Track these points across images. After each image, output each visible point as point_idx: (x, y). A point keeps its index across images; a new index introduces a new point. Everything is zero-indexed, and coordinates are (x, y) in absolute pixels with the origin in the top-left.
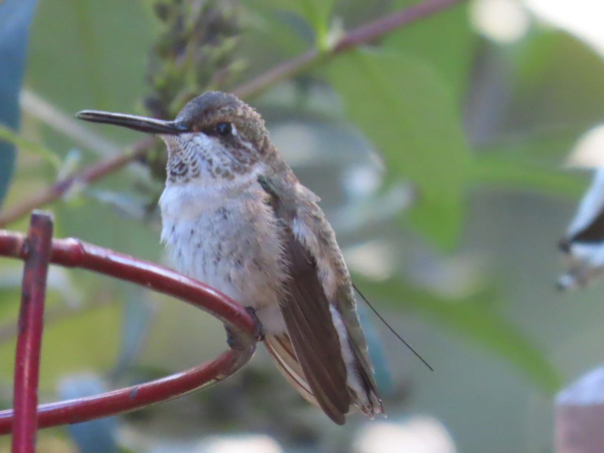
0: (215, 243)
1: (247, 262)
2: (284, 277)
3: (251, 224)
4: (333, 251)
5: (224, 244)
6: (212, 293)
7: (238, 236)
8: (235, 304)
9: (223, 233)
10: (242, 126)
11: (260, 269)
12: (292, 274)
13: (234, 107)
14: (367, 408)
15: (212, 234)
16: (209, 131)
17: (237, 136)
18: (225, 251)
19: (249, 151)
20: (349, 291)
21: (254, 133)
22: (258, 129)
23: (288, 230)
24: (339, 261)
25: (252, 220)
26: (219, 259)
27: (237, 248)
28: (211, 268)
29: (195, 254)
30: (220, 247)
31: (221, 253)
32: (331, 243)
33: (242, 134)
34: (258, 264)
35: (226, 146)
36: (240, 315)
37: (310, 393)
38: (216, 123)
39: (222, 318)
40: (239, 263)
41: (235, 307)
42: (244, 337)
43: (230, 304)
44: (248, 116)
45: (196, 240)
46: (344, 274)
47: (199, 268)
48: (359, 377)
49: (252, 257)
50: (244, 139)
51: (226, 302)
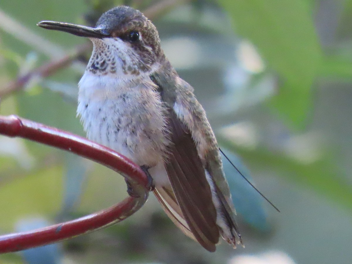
0: (116, 118)
1: (139, 132)
2: (167, 143)
3: (144, 106)
4: (204, 125)
5: (122, 119)
6: (116, 155)
7: (133, 113)
8: (133, 164)
9: (122, 111)
10: (146, 34)
11: (149, 138)
12: (173, 141)
13: (142, 20)
14: (231, 241)
15: (115, 111)
16: (124, 37)
17: (142, 42)
18: (123, 124)
19: (150, 54)
20: (217, 154)
21: (153, 40)
22: (155, 37)
23: (171, 110)
24: (209, 132)
25: (145, 103)
26: (118, 130)
27: (132, 122)
28: (112, 137)
29: (101, 126)
30: (119, 121)
31: (120, 125)
32: (202, 119)
33: (145, 40)
34: (148, 134)
35: (136, 49)
36: (136, 172)
37: (187, 229)
38: (129, 31)
39: (123, 174)
40: (133, 132)
41: (133, 166)
42: (140, 188)
43: (130, 164)
44: (149, 28)
45: (102, 115)
46: (212, 142)
47: (104, 136)
48: (224, 218)
49: (143, 129)
50: (146, 44)
51: (126, 162)
